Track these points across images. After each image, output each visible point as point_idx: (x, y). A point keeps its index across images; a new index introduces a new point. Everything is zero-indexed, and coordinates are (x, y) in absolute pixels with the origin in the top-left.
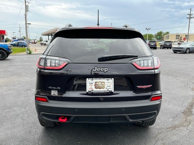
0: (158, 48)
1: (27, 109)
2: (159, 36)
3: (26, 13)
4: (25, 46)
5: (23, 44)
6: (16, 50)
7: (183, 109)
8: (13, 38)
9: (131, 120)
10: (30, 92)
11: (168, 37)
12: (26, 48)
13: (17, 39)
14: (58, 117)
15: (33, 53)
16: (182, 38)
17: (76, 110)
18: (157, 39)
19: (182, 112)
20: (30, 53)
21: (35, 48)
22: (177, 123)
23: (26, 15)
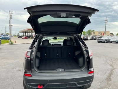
0: (89, 39)
1: (15, 80)
2: (89, 32)
3: (10, 19)
4: (9, 39)
5: (7, 38)
6: (3, 42)
7: (106, 77)
8: (1, 34)
9: (78, 85)
10: (15, 69)
11: (94, 33)
12: (9, 40)
13: (3, 35)
14: (37, 86)
15: (13, 43)
16: (102, 34)
17: (48, 81)
18: (88, 34)
19: (105, 79)
20: (12, 44)
21: (15, 40)
22: (103, 85)
23: (10, 21)
